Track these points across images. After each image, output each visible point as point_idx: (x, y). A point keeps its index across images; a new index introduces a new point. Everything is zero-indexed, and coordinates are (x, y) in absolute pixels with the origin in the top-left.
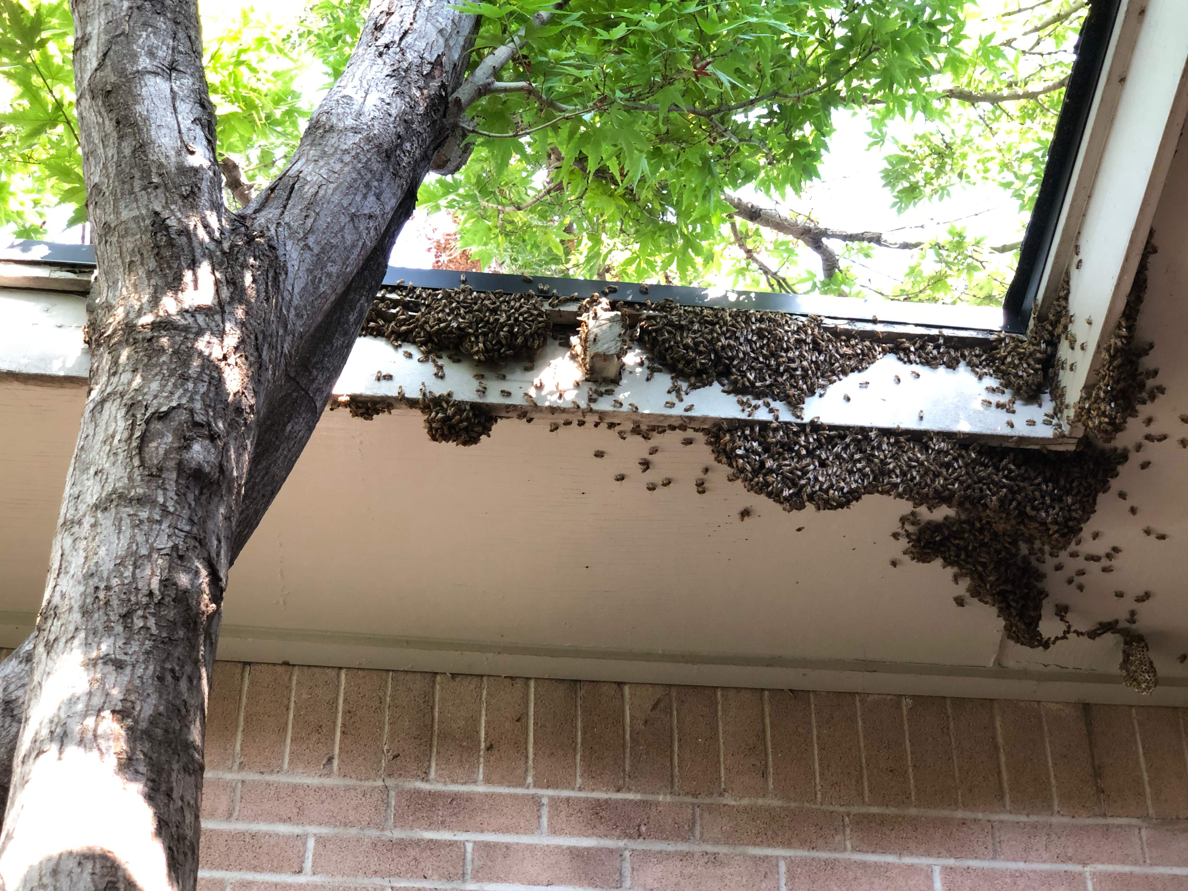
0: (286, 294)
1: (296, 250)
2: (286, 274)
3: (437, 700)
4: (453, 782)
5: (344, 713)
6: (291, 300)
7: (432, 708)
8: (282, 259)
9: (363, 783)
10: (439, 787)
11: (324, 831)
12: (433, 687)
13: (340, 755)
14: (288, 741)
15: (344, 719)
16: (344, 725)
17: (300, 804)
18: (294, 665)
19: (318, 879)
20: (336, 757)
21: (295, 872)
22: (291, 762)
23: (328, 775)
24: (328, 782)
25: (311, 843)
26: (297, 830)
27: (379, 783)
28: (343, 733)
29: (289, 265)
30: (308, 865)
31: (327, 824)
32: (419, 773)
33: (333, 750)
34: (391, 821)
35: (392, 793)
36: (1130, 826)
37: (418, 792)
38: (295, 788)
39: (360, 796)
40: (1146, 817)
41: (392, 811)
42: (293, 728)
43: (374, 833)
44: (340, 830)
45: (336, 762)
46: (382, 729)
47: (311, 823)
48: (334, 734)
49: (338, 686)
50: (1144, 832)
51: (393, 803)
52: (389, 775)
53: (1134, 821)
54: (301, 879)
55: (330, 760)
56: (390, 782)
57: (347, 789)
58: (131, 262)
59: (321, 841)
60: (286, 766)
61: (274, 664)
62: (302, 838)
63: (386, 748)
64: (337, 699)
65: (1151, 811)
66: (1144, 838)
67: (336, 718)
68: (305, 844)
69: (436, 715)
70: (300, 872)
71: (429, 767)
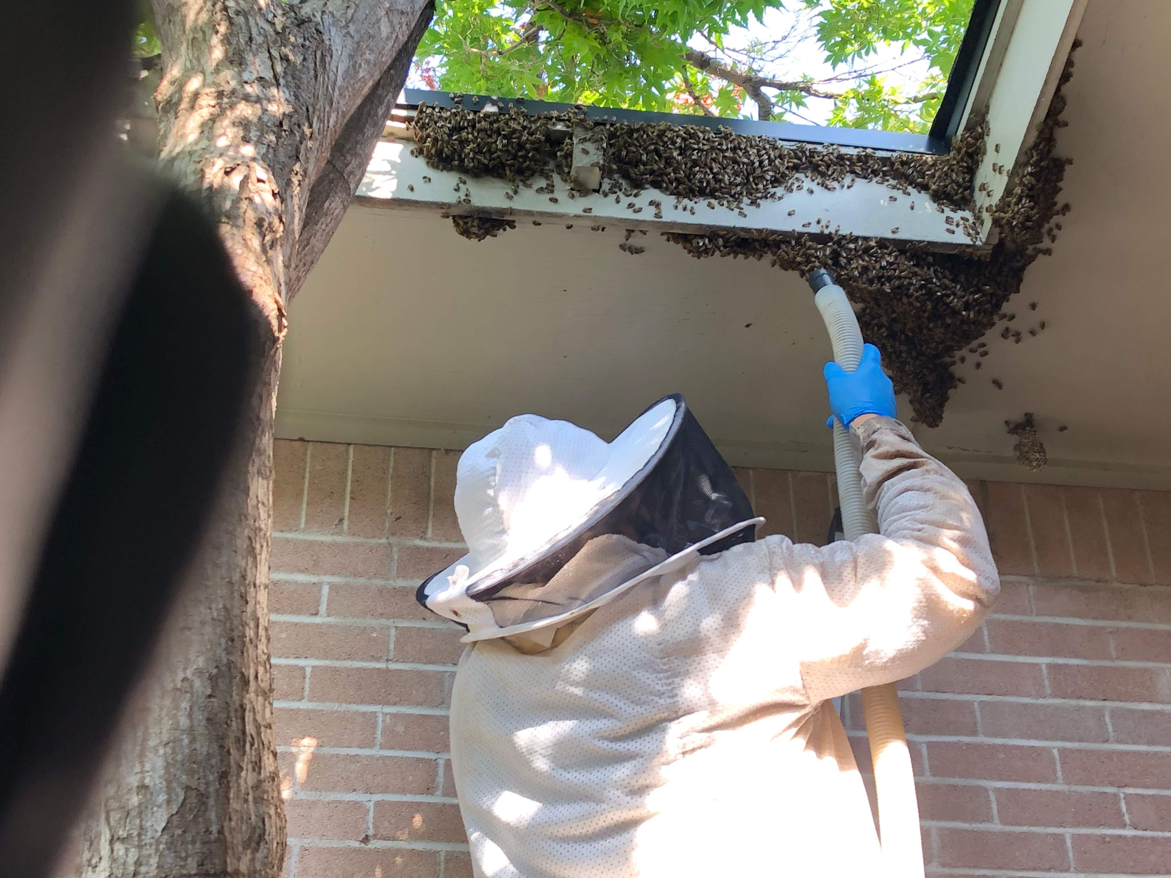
0: (331, 74)
1: (339, 36)
2: (331, 57)
3: (433, 471)
4: (447, 540)
5: (352, 482)
6: (336, 80)
7: (429, 478)
8: (328, 43)
9: (369, 540)
10: (435, 544)
11: (336, 580)
12: (430, 461)
13: (349, 517)
14: (304, 505)
15: (352, 487)
16: (352, 492)
17: (315, 558)
18: (308, 441)
19: (332, 620)
20: (346, 518)
21: (312, 614)
22: (306, 523)
23: (339, 534)
24: (339, 539)
25: (326, 590)
26: (313, 579)
27: (383, 541)
28: (352, 498)
29: (333, 48)
30: (323, 608)
31: (339, 574)
32: (419, 532)
33: (343, 513)
34: (395, 573)
35: (395, 549)
36: (1019, 583)
37: (417, 548)
38: (311, 543)
39: (367, 551)
40: (1032, 576)
41: (395, 565)
42: (308, 494)
43: (379, 582)
44: (351, 580)
45: (346, 523)
46: (385, 495)
47: (326, 573)
48: (344, 499)
49: (347, 460)
50: (1031, 588)
51: (396, 557)
52: (393, 534)
53: (1023, 579)
54: (318, 620)
55: (341, 520)
56: (393, 540)
57: (357, 545)
58: (194, 39)
59: (334, 588)
60: (302, 526)
61: (292, 440)
62: (318, 586)
63: (389, 511)
64: (346, 470)
65: (1037, 571)
66: (1031, 593)
67: (346, 486)
68: (320, 591)
69: (432, 484)
70: (316, 614)
71: (427, 528)
